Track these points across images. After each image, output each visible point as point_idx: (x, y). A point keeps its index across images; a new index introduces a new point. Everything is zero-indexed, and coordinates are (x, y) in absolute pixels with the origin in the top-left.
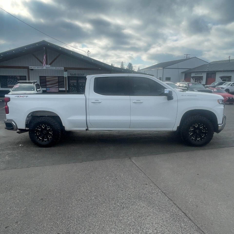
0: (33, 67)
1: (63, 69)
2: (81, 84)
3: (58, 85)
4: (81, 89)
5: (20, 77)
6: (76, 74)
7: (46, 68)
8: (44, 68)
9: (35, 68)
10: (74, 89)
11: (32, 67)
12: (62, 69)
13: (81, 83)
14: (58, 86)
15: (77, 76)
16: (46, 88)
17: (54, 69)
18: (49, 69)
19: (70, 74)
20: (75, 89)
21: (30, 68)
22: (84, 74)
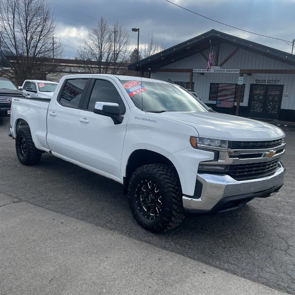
0: (198, 70)
1: (239, 72)
2: (271, 98)
3: (232, 98)
4: (270, 105)
5: (187, 84)
6: (265, 81)
7: (214, 71)
8: (212, 71)
9: (200, 71)
10: (258, 106)
11: (196, 70)
12: (237, 72)
13: (271, 95)
14: (233, 100)
15: (266, 83)
16: (217, 100)
17: (225, 72)
18: (218, 72)
19: (255, 80)
20: (261, 105)
21: (193, 72)
22: (279, 81)
